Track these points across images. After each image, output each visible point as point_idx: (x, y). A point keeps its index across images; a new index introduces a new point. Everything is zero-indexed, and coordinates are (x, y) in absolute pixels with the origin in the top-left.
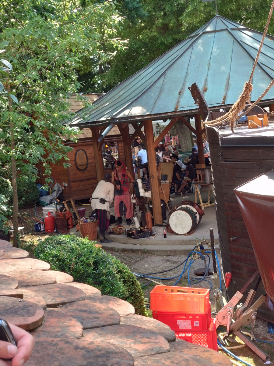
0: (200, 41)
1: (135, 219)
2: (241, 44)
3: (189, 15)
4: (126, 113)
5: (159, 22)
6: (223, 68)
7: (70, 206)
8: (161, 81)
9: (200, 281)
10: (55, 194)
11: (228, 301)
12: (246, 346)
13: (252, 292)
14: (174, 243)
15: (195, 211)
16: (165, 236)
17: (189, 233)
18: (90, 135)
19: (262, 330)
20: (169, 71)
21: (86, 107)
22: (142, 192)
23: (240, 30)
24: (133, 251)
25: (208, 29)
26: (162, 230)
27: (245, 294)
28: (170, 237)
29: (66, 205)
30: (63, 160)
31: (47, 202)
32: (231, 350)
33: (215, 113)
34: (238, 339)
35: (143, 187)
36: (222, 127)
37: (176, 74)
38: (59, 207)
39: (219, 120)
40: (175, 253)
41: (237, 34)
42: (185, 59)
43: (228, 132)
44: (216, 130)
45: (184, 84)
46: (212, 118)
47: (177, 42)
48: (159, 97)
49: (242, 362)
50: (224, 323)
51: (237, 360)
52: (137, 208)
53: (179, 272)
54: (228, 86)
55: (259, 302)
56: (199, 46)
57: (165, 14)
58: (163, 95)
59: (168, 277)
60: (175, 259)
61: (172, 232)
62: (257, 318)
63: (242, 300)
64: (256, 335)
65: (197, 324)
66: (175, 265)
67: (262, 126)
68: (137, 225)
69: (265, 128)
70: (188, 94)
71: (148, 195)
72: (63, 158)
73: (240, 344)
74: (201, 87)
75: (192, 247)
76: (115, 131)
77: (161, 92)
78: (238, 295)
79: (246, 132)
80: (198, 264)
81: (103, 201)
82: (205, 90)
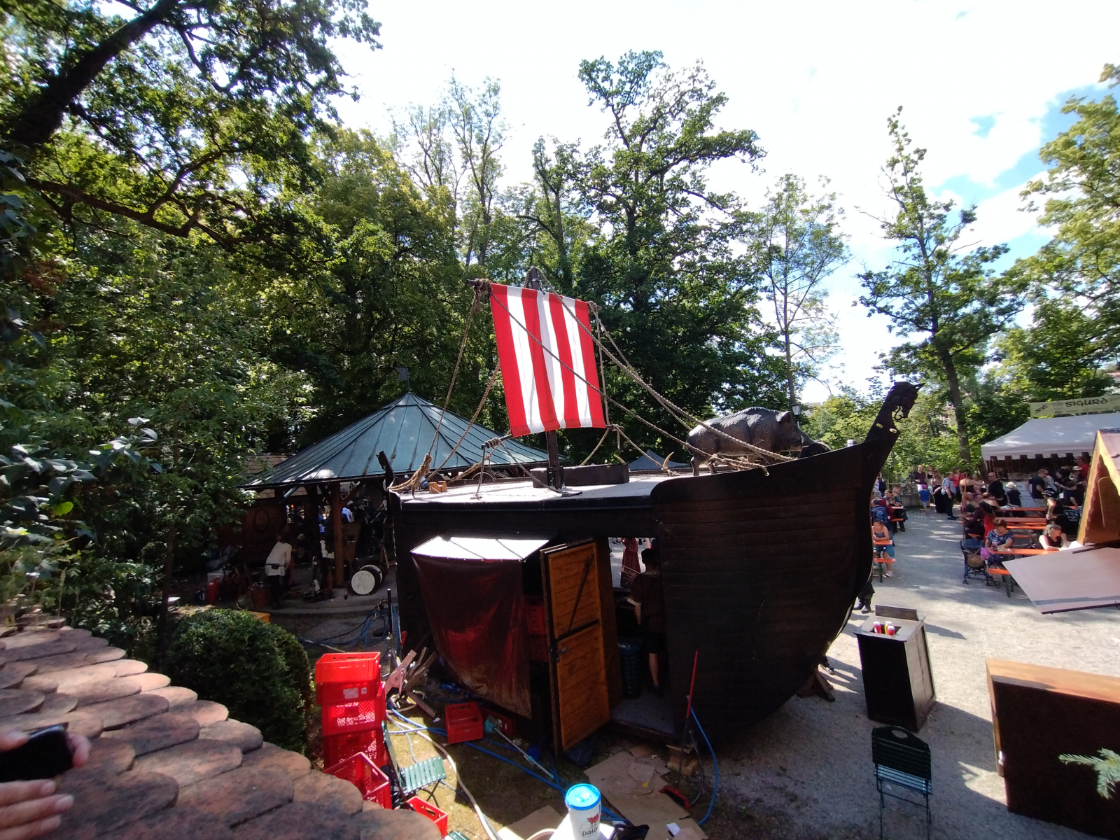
0: (393, 413)
1: (316, 581)
2: (429, 419)
3: (386, 388)
4: (313, 475)
5: (357, 391)
6: (412, 438)
7: (241, 570)
8: (352, 447)
9: (378, 642)
10: (226, 558)
11: (402, 659)
12: (418, 706)
13: (425, 649)
14: (354, 605)
15: (378, 570)
16: (346, 597)
17: (371, 593)
18: (273, 496)
19: (434, 686)
20: (360, 439)
21: (265, 470)
22: (325, 554)
23: (428, 406)
24: (309, 616)
25: (401, 403)
26: (343, 592)
27: (419, 653)
28: (352, 599)
29: (237, 571)
30: (234, 524)
31: (216, 566)
32: (401, 713)
33: (400, 479)
34: (409, 700)
35: (326, 549)
36: (406, 492)
37: (368, 441)
38: (227, 572)
39: (402, 486)
40: (355, 614)
41: (426, 410)
42: (377, 427)
43: (409, 497)
44: (398, 494)
45: (374, 451)
46: (397, 483)
47: (374, 411)
48: (347, 462)
49: (412, 724)
50: (396, 685)
51: (406, 722)
52: (319, 570)
53: (357, 634)
54: (415, 454)
55: (430, 658)
56: (391, 418)
57: (363, 385)
58: (352, 460)
59: (345, 641)
60: (354, 620)
61: (354, 593)
62: (429, 675)
63: (416, 659)
64: (428, 693)
65: (364, 691)
66: (352, 628)
67: (442, 492)
68: (317, 588)
69: (443, 494)
70: (376, 460)
71: (331, 556)
72: (234, 522)
73: (411, 705)
74: (388, 457)
75: (372, 607)
76: (302, 491)
77: (351, 456)
78: (412, 654)
79: (426, 497)
80: (377, 624)
81: (275, 566)
82: (394, 457)
